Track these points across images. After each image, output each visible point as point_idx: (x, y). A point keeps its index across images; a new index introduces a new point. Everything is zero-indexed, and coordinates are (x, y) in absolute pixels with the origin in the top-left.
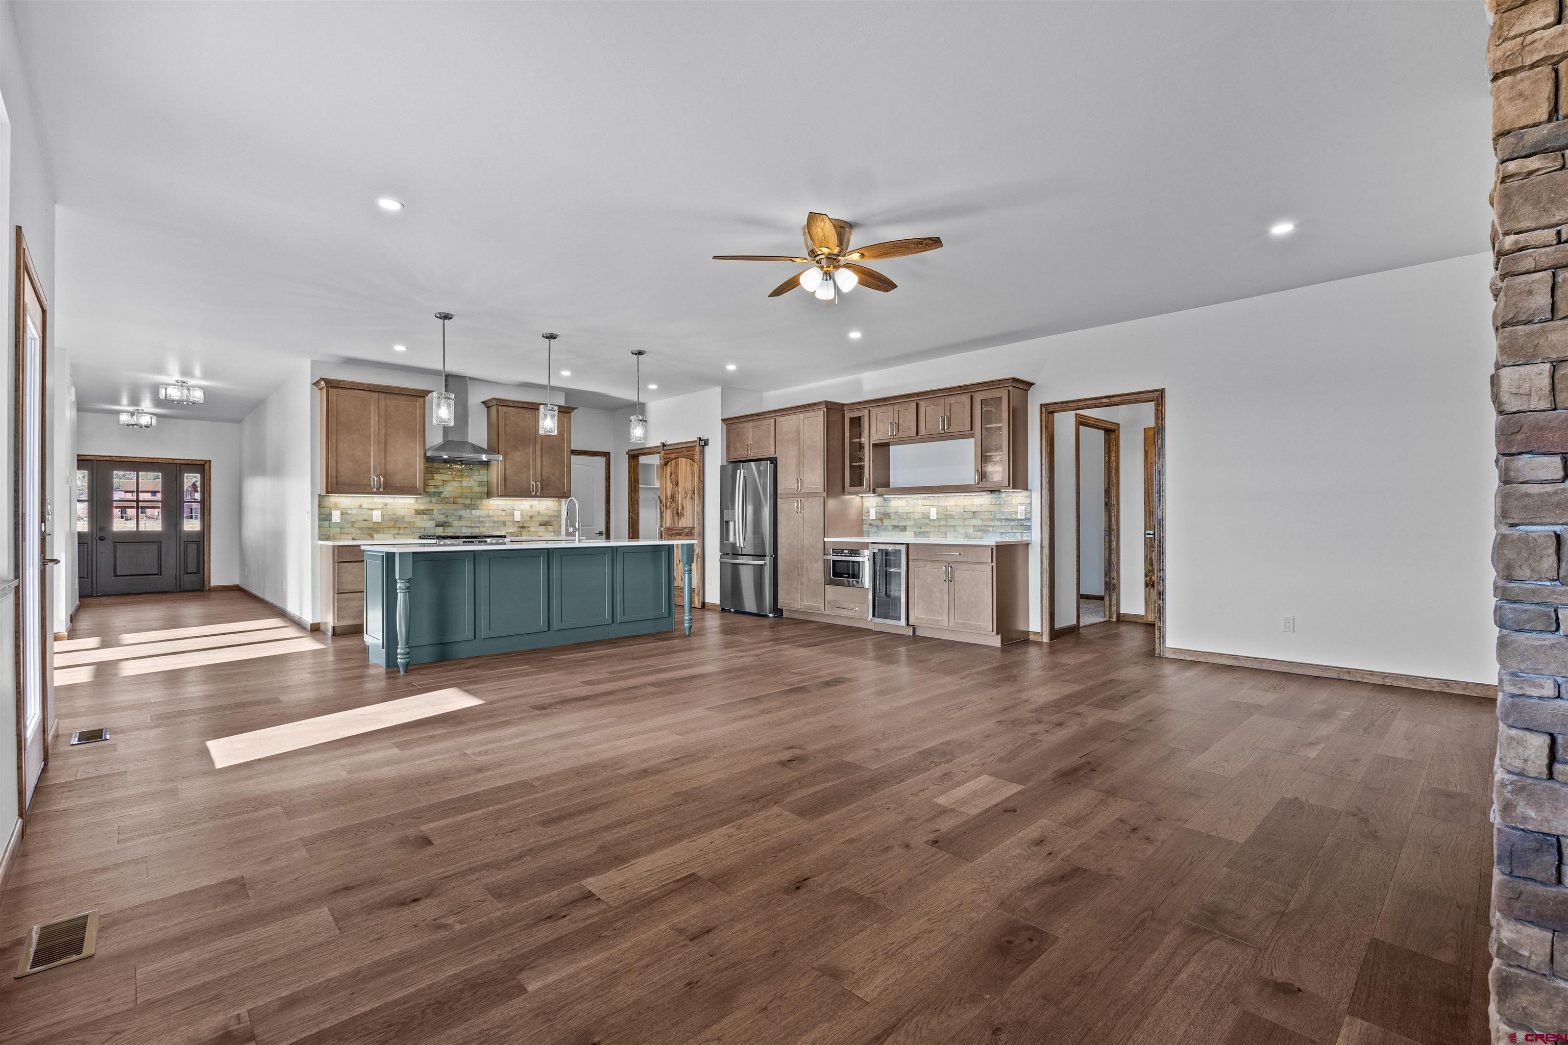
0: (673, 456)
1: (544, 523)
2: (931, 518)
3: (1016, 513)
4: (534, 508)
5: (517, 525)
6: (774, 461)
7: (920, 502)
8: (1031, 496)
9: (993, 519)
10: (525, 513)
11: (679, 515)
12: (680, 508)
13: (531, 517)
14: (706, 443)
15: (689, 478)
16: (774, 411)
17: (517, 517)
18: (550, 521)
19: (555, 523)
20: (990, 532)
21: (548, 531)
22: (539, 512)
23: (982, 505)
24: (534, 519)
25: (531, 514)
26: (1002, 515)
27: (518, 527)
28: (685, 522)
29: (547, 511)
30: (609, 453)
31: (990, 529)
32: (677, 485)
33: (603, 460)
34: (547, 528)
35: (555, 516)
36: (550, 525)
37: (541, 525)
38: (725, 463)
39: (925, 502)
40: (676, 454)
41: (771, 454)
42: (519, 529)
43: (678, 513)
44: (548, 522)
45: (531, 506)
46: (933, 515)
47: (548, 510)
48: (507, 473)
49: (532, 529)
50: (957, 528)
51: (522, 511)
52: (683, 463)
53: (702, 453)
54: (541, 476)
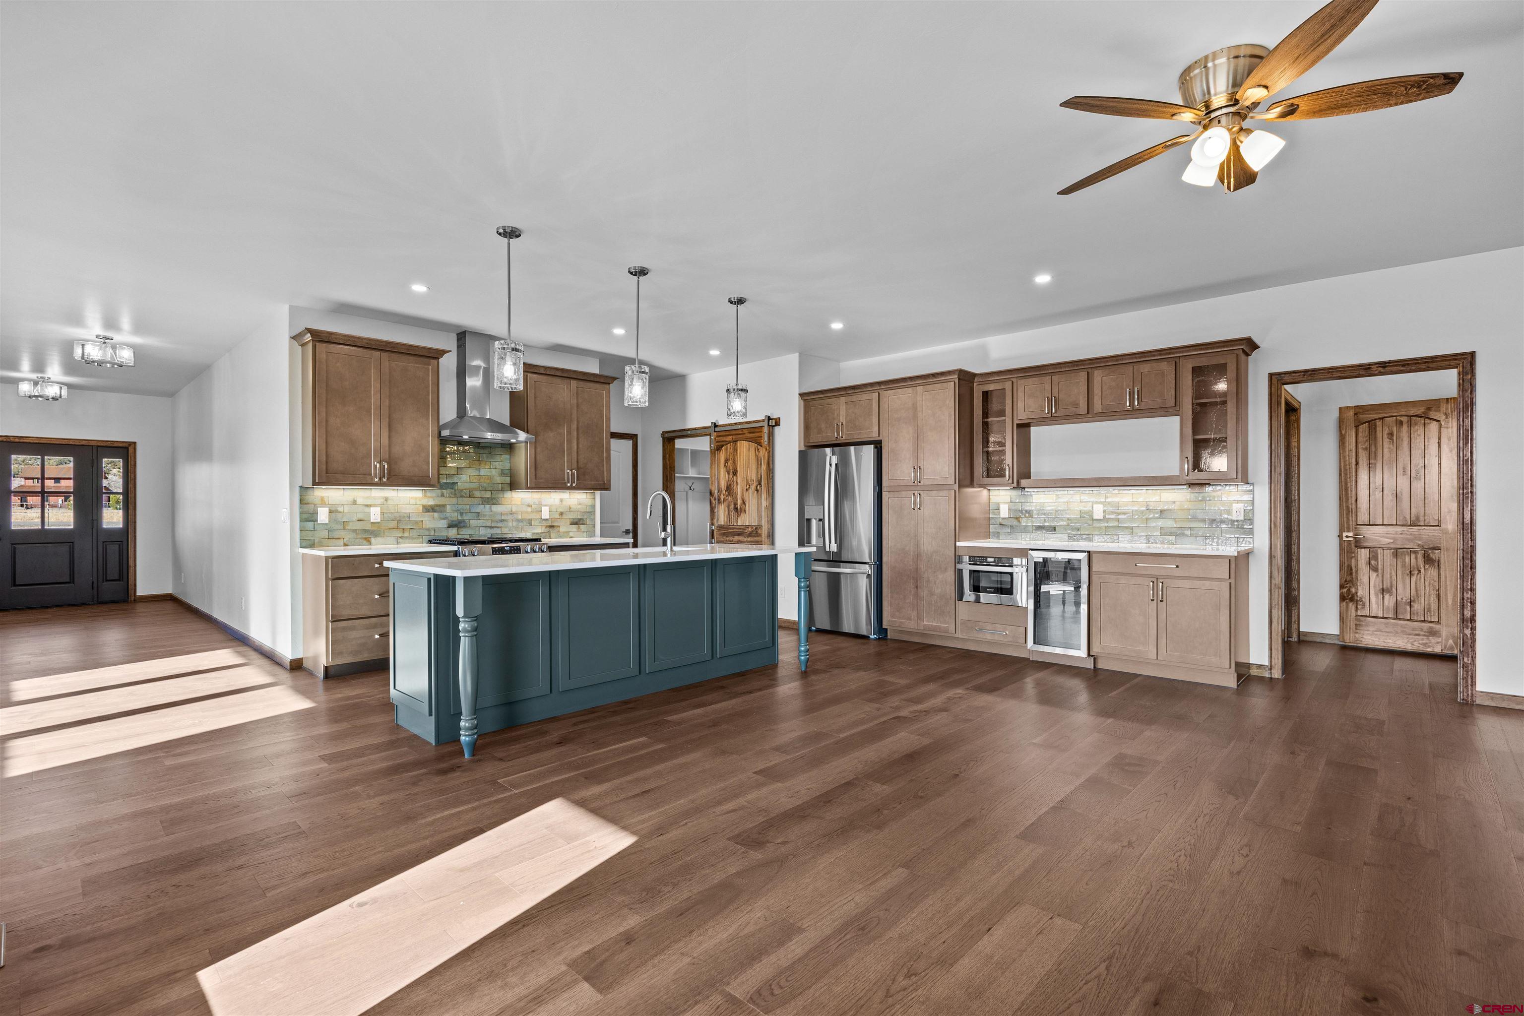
0: (729, 438)
1: (575, 521)
2: (1094, 518)
3: (1229, 512)
4: (564, 503)
5: (545, 523)
6: (878, 445)
7: (1077, 498)
8: (1252, 491)
9: (1195, 519)
10: (554, 509)
11: (738, 511)
12: (739, 502)
13: (561, 514)
14: (777, 423)
15: (753, 466)
16: (880, 383)
17: (545, 514)
18: (582, 519)
19: (588, 521)
20: (1187, 536)
21: (581, 531)
22: (570, 508)
23: (1174, 502)
24: (564, 516)
25: (562, 510)
26: (1207, 515)
27: (547, 527)
28: (745, 520)
29: (580, 506)
30: (637, 435)
31: (1188, 532)
32: (735, 473)
33: (629, 443)
34: (579, 527)
35: (588, 512)
36: (583, 524)
37: (572, 524)
38: (803, 448)
39: (1085, 498)
40: (734, 437)
41: (874, 436)
42: (548, 529)
43: (736, 509)
44: (580, 519)
45: (561, 500)
46: (1098, 513)
47: (580, 504)
48: (538, 458)
49: (562, 529)
50: (1135, 530)
51: (550, 506)
52: (745, 449)
53: (771, 435)
54: (577, 462)
